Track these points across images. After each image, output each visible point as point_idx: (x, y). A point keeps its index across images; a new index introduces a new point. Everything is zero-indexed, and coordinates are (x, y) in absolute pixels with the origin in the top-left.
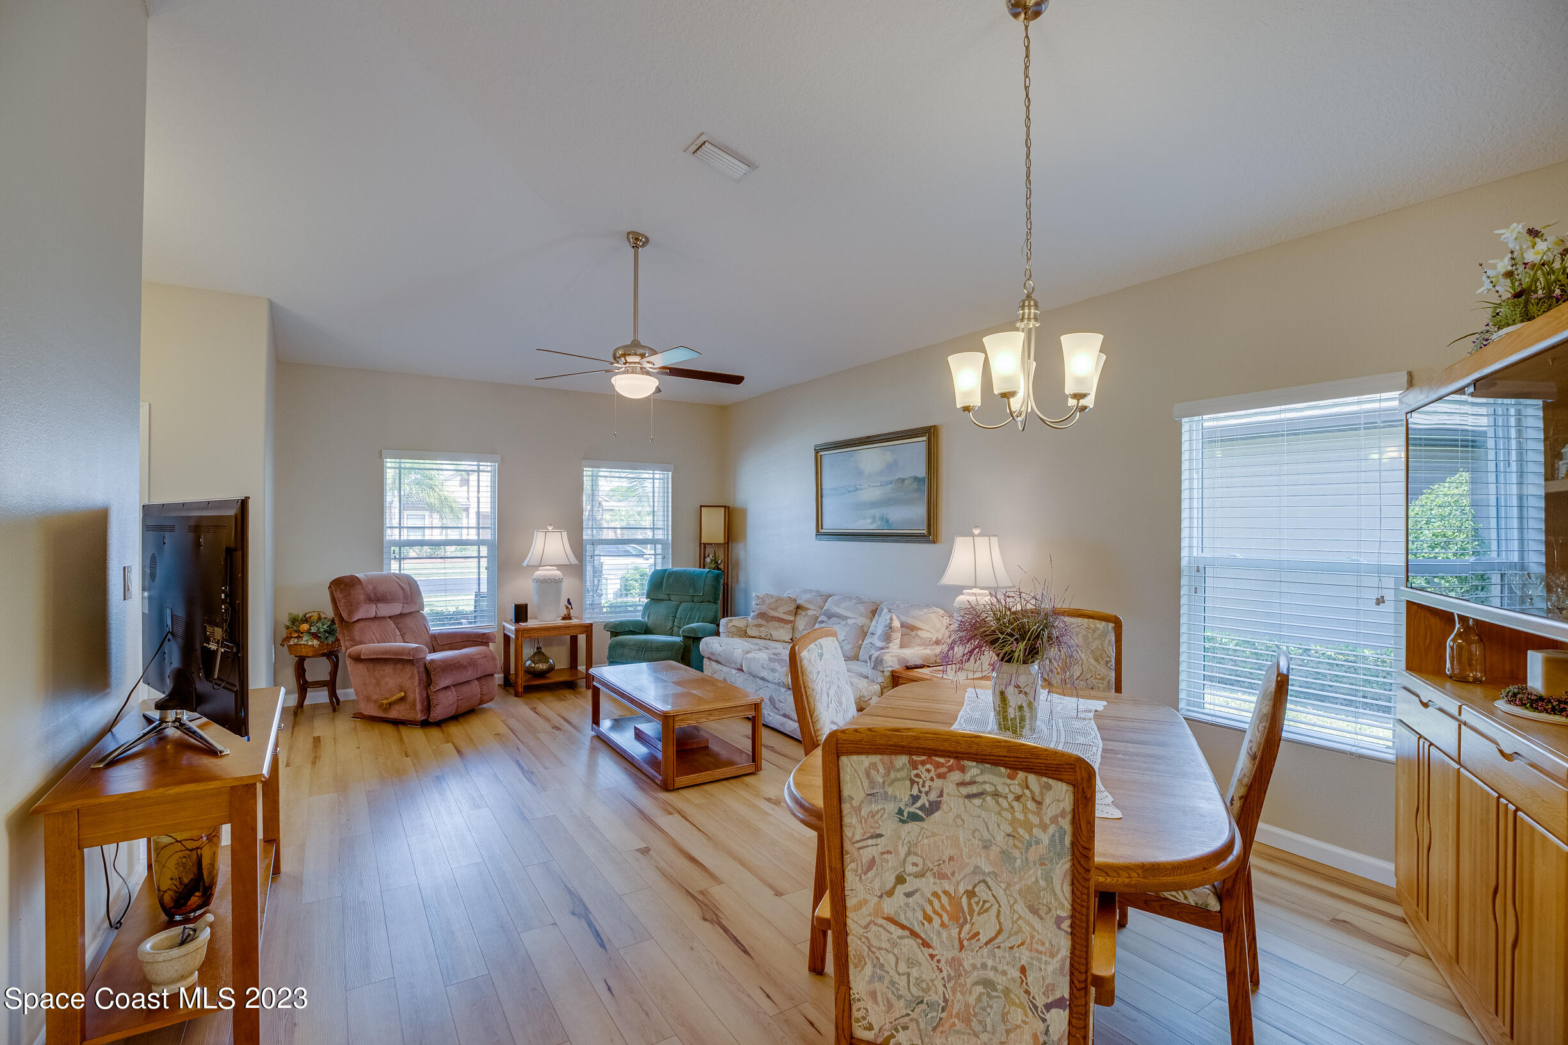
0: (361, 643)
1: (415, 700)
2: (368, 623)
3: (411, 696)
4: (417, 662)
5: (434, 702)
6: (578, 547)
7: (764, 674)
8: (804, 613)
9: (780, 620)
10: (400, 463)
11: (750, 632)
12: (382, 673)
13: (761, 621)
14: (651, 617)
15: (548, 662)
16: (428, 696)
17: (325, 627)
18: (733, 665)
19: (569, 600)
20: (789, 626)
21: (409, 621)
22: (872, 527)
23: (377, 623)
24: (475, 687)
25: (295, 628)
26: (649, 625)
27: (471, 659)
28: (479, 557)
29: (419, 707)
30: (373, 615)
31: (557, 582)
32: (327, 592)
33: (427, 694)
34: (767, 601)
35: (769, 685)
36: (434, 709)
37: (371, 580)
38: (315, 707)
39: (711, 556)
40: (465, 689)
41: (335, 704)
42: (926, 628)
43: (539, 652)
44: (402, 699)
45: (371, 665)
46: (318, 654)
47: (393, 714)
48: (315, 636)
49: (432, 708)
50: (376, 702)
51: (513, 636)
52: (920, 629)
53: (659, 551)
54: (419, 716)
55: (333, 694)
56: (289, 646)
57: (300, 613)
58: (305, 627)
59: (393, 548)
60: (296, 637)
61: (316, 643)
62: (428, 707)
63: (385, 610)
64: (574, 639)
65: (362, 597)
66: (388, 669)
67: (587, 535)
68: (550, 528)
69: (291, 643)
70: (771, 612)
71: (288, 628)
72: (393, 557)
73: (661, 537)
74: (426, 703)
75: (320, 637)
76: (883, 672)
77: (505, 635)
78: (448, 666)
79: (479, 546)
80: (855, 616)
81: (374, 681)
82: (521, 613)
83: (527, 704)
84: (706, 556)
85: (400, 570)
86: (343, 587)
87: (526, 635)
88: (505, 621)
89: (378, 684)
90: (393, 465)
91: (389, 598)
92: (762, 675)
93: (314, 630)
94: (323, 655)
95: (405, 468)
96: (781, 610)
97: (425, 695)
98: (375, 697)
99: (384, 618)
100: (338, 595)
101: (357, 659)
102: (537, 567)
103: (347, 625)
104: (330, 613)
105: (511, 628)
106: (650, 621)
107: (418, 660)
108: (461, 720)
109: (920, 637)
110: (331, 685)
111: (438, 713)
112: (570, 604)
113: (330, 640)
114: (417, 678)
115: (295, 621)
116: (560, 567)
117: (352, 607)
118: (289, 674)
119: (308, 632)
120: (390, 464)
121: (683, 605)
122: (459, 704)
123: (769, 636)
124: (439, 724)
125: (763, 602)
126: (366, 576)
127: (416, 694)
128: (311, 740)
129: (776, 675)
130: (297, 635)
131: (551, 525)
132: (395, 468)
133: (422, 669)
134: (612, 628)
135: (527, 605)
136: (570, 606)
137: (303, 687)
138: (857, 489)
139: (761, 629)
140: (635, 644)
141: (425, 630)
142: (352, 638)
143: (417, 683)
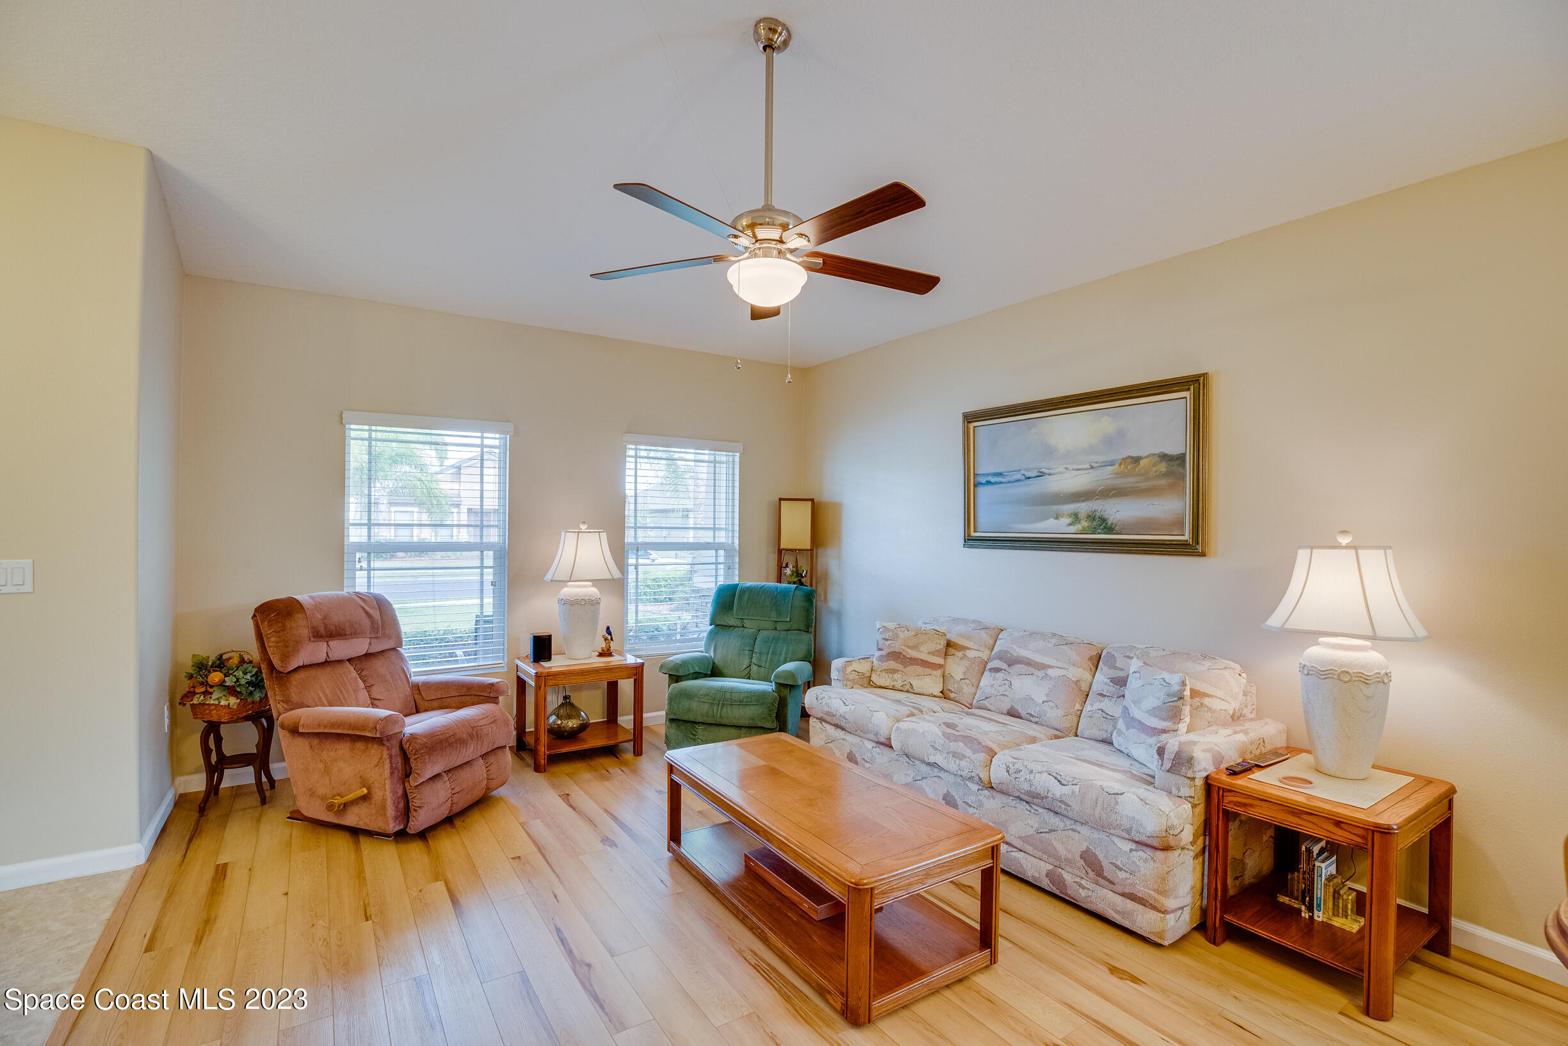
0: (301, 705)
1: (384, 800)
2: (312, 672)
3: (378, 795)
4: (388, 741)
5: (416, 802)
6: (619, 552)
7: (938, 759)
8: (960, 654)
9: (925, 664)
10: (370, 430)
11: (875, 678)
12: (332, 754)
13: (892, 664)
14: (719, 651)
15: (580, 716)
16: (405, 795)
17: (248, 677)
18: (872, 736)
19: (608, 628)
20: (939, 672)
21: (379, 665)
22: (1073, 529)
23: (328, 669)
24: (480, 768)
25: (201, 679)
26: (716, 661)
27: (473, 728)
28: (482, 567)
29: (391, 811)
30: (321, 658)
31: (593, 603)
32: (250, 624)
33: (405, 788)
34: (901, 635)
35: (942, 775)
36: (415, 814)
37: (318, 605)
38: (238, 792)
39: (791, 566)
40: (465, 774)
41: (266, 789)
42: (1219, 693)
43: (567, 702)
44: (365, 798)
45: (316, 742)
46: (237, 718)
47: (350, 820)
48: (232, 691)
49: (412, 813)
50: (324, 798)
51: (533, 684)
52: (1208, 696)
53: (721, 559)
54: (391, 826)
55: (263, 772)
56: (193, 706)
57: (210, 654)
58: (216, 677)
59: (358, 555)
60: (203, 693)
61: (233, 701)
62: (406, 811)
63: (341, 649)
64: (613, 687)
65: (305, 632)
66: (343, 748)
67: (629, 537)
68: (583, 527)
69: (195, 701)
70: (909, 651)
71: (191, 677)
72: (358, 566)
73: (723, 540)
74: (402, 805)
75: (240, 692)
76: (1193, 779)
77: (518, 678)
78: (439, 742)
79: (482, 552)
80: (1059, 664)
81: (321, 766)
82: (542, 647)
83: (554, 786)
84: (784, 565)
85: (369, 586)
86: (274, 615)
87: (552, 682)
88: (518, 658)
89: (327, 771)
90: (361, 434)
91: (348, 631)
92: (932, 759)
93: (229, 681)
94: (246, 718)
95: (376, 440)
96: (924, 648)
97: (400, 792)
98: (321, 791)
99: (340, 662)
100: (265, 629)
101: (297, 728)
102: (564, 583)
103: (282, 677)
104: (255, 654)
105: (529, 670)
106: (719, 656)
107: (389, 738)
108: (458, 823)
109: (1209, 709)
110: (260, 760)
111: (419, 821)
112: (610, 634)
113: (257, 696)
114: (387, 766)
115: (202, 667)
116: (596, 582)
117: (289, 648)
118: (192, 747)
119: (222, 684)
120: (356, 433)
121: (763, 634)
122: (455, 801)
123: (908, 687)
124: (423, 835)
125: (895, 637)
126: (312, 598)
127: (386, 791)
128: (213, 868)
129: (963, 763)
130: (203, 689)
131: (584, 523)
132: (362, 439)
133: (395, 750)
134: (671, 669)
135: (550, 637)
136: (609, 637)
137: (216, 767)
138: (1041, 475)
139: (896, 676)
140: (707, 695)
141: (403, 677)
142: (287, 701)
143: (387, 772)
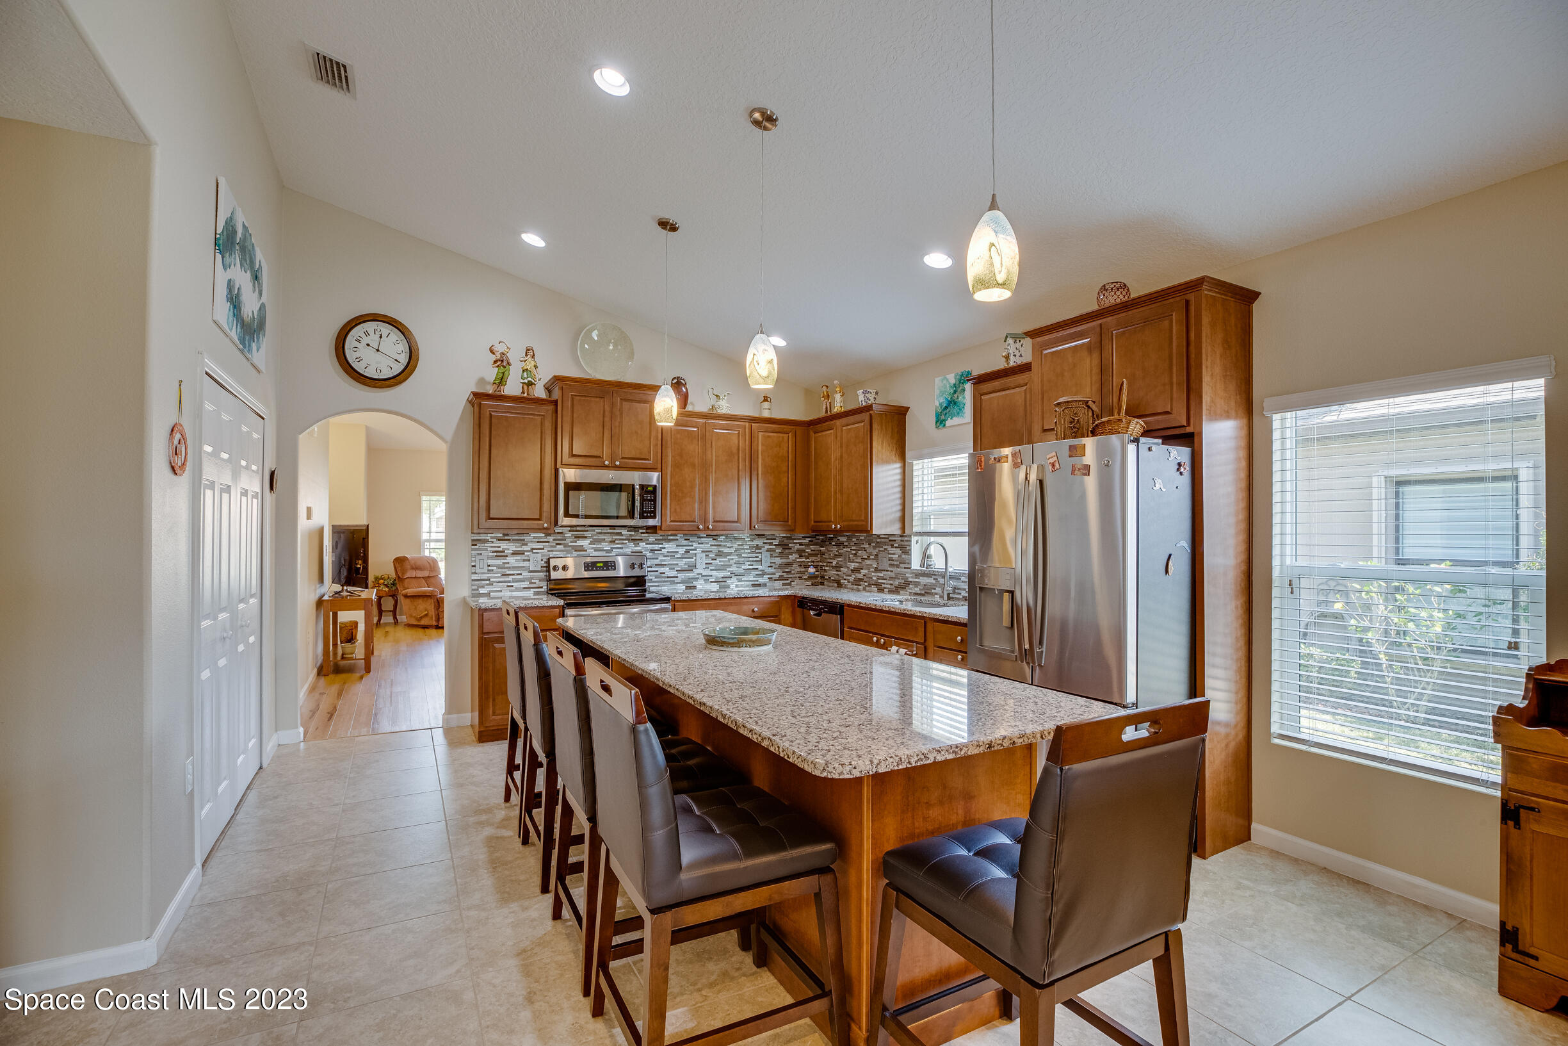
0: (408, 589)
2: (412, 579)
3: (430, 613)
5: (441, 616)
10: (430, 498)
12: (417, 603)
16: (438, 614)
17: (392, 581)
21: (432, 580)
23: (416, 579)
25: (377, 582)
29: (434, 619)
30: (414, 576)
32: (392, 564)
37: (413, 560)
38: (386, 624)
41: (396, 622)
44: (426, 615)
45: (412, 599)
47: (423, 623)
48: (386, 586)
49: (440, 619)
50: (414, 617)
54: (435, 623)
55: (395, 617)
57: (379, 575)
58: (382, 581)
59: (425, 543)
61: (387, 589)
63: (420, 574)
65: (409, 567)
66: (420, 601)
71: (373, 582)
72: (425, 547)
74: (437, 617)
75: (389, 587)
81: (414, 607)
85: (427, 554)
86: (400, 562)
89: (416, 608)
90: (426, 499)
91: (423, 568)
93: (386, 583)
94: (390, 596)
95: (432, 502)
97: (437, 613)
98: (414, 615)
99: (419, 577)
100: (398, 566)
101: (406, 596)
103: (401, 580)
104: (393, 575)
107: (433, 596)
110: (394, 612)
113: (394, 588)
114: (433, 604)
115: (377, 579)
117: (404, 571)
119: (383, 584)
120: (424, 498)
126: (411, 557)
127: (432, 613)
130: (378, 586)
133: (435, 600)
137: (381, 613)
142: (404, 587)
143: (433, 607)
